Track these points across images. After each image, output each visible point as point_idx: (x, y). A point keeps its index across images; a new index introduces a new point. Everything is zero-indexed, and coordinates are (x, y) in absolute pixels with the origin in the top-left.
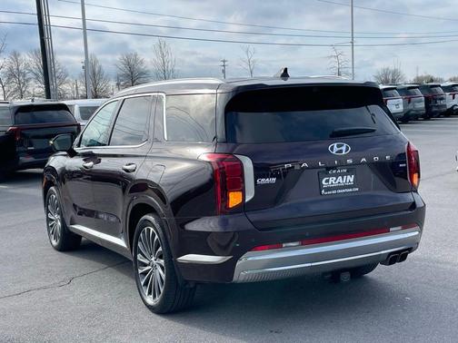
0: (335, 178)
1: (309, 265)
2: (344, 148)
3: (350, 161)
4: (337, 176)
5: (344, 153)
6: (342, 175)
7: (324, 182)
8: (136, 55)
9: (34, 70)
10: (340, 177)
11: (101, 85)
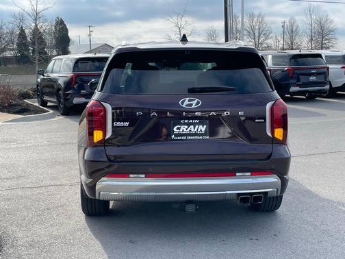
0: (187, 127)
1: (154, 194)
2: (194, 103)
3: (198, 114)
4: (189, 125)
5: (193, 107)
6: (194, 125)
7: (175, 129)
8: (327, 16)
9: (247, 28)
10: (192, 127)
11: (297, 40)
